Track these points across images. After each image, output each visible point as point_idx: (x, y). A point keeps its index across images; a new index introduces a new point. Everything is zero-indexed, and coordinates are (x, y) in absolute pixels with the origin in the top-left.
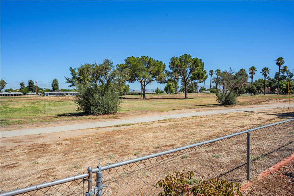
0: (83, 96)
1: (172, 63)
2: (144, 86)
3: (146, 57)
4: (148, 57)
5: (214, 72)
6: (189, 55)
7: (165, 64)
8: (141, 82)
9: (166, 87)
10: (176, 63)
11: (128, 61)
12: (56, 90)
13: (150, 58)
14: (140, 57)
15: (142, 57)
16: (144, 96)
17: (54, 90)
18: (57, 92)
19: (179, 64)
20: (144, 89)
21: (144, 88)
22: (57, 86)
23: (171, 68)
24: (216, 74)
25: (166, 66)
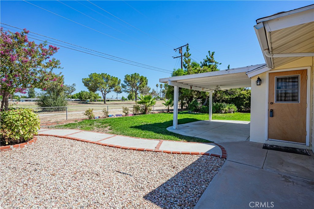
0: (42, 101)
1: (126, 79)
2: (105, 94)
3: (105, 74)
4: (106, 74)
5: (163, 86)
6: (138, 74)
7: (120, 79)
8: (102, 92)
9: (129, 96)
10: (128, 79)
11: (91, 77)
12: (32, 97)
13: (108, 75)
14: (101, 74)
15: (102, 74)
16: (105, 103)
17: (30, 97)
18: (33, 99)
19: (130, 79)
20: (104, 98)
21: (105, 96)
22: (33, 93)
23: (125, 82)
24: (164, 87)
25: (121, 80)
